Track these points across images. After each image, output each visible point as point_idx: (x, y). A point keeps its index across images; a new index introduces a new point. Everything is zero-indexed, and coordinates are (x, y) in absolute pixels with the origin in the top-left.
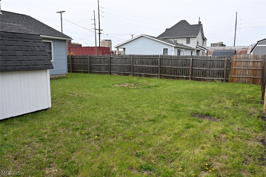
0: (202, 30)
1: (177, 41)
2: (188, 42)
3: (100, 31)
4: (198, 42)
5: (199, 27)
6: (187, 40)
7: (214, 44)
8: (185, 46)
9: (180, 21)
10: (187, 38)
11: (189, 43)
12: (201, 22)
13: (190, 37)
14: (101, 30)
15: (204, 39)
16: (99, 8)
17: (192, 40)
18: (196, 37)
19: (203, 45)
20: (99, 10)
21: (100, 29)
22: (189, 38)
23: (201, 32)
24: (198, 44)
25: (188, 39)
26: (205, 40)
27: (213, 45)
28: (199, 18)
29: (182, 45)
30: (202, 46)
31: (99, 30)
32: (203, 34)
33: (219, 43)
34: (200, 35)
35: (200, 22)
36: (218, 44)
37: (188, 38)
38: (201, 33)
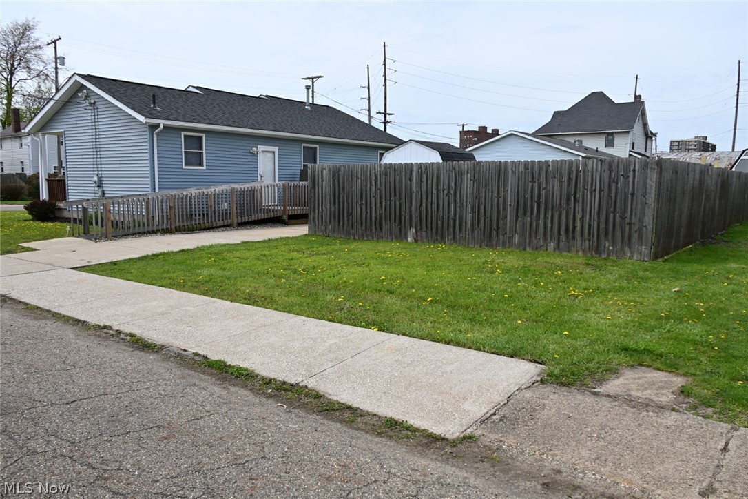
0: (644, 114)
1: (583, 142)
2: (610, 144)
3: (388, 116)
4: (633, 143)
5: (636, 108)
6: (607, 140)
7: (679, 142)
8: (603, 154)
9: (590, 93)
10: (606, 135)
11: (613, 146)
12: (640, 96)
13: (616, 132)
14: (389, 114)
15: (649, 136)
16: (385, 60)
17: (618, 140)
18: (629, 132)
19: (646, 151)
20: (387, 66)
21: (387, 112)
22: (612, 134)
23: (641, 119)
24: (633, 148)
25: (610, 137)
26: (652, 138)
27: (677, 146)
28: (637, 78)
29: (597, 151)
30: (643, 153)
31: (385, 114)
32: (645, 125)
33: (696, 140)
34: (638, 126)
35: (638, 98)
36: (693, 143)
37: (609, 134)
38: (641, 122)
